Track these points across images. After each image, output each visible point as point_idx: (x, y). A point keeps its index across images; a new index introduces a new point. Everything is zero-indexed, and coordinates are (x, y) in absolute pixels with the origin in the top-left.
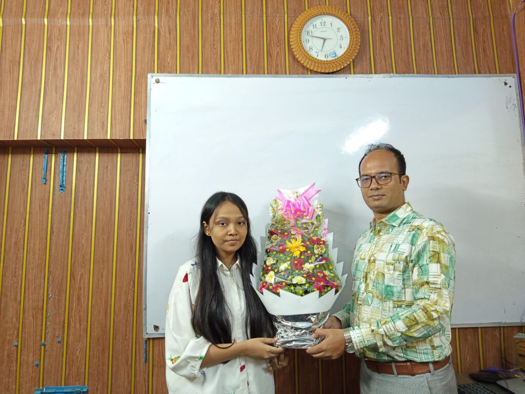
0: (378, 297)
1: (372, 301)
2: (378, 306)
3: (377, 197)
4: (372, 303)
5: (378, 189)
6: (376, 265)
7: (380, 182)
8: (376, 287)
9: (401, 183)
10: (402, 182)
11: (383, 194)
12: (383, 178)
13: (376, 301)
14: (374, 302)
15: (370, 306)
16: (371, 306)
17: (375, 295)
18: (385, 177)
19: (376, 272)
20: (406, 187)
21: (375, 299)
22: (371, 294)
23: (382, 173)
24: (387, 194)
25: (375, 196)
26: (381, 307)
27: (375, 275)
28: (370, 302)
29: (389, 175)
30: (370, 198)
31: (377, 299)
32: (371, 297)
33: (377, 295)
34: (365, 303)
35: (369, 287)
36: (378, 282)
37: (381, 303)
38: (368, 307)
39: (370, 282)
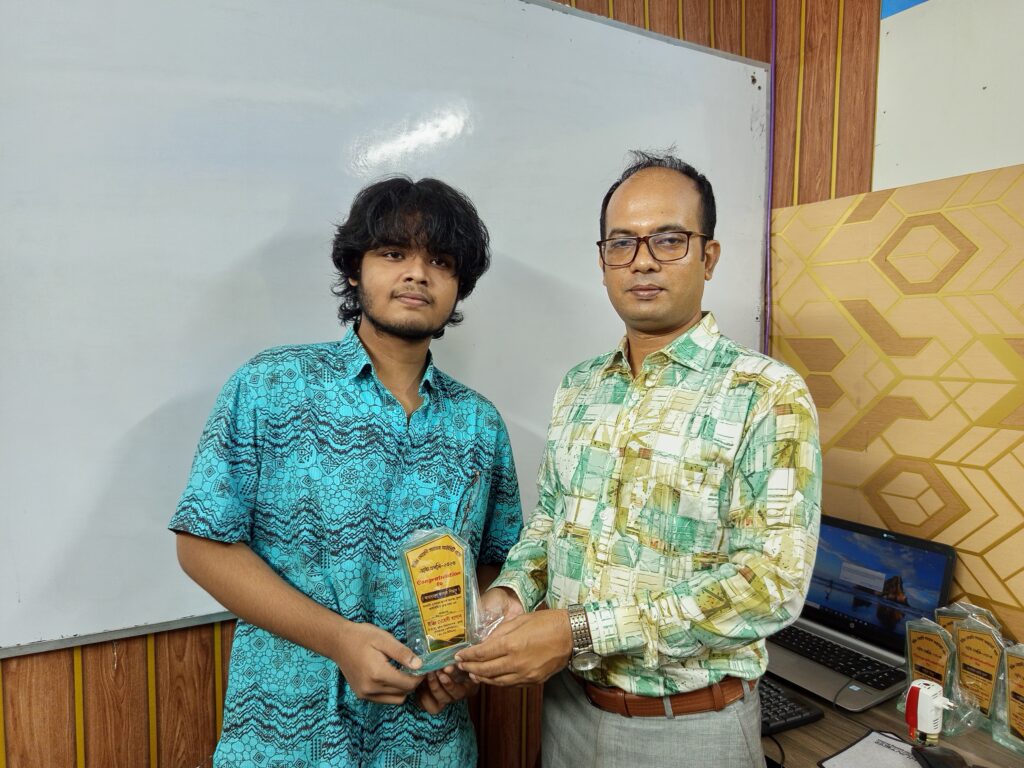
0: (654, 545)
1: (639, 554)
2: (655, 566)
3: (646, 293)
4: (638, 560)
5: (651, 270)
6: (653, 464)
7: (660, 256)
8: (651, 521)
10: (706, 257)
11: (662, 286)
12: (667, 243)
13: (649, 554)
14: (642, 558)
15: (634, 566)
16: (637, 567)
17: (647, 540)
18: (671, 240)
19: (651, 484)
20: (711, 271)
21: (647, 550)
22: (635, 538)
23: (663, 229)
24: (669, 288)
25: (641, 290)
26: (662, 570)
27: (650, 492)
28: (634, 558)
29: (677, 237)
30: (629, 294)
31: (651, 550)
32: (635, 545)
33: (654, 540)
34: (620, 558)
35: (629, 518)
36: (658, 508)
37: (663, 559)
38: (628, 569)
39: (631, 507)
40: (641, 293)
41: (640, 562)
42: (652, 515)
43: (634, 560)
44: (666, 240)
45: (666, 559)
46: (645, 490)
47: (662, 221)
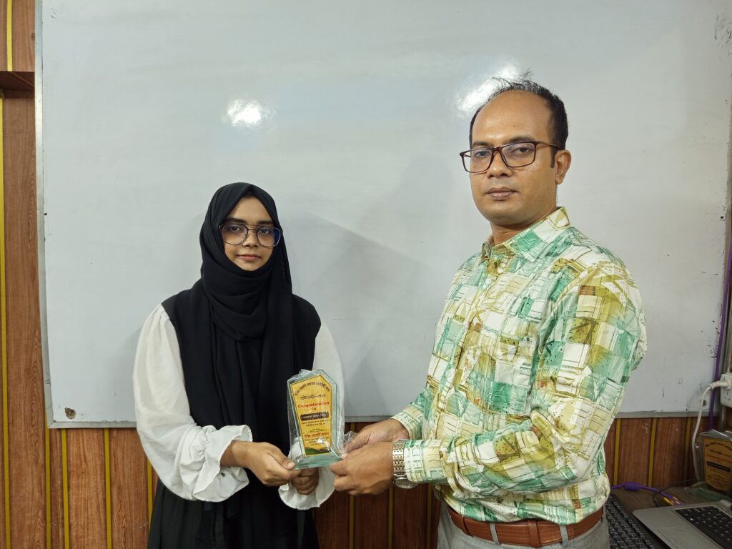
0: (476, 402)
2: (476, 419)
3: (500, 195)
4: (464, 412)
5: (504, 175)
6: (482, 336)
7: (511, 162)
8: (476, 382)
9: (552, 166)
10: (556, 164)
11: (514, 189)
12: (519, 152)
13: (472, 409)
14: (467, 411)
15: (460, 416)
16: (463, 418)
18: (523, 150)
19: (479, 352)
20: (562, 176)
21: (471, 404)
22: (463, 394)
23: (515, 141)
24: (521, 190)
25: (496, 192)
26: (481, 423)
27: (477, 358)
29: (527, 146)
30: (488, 196)
31: (474, 405)
32: (464, 400)
33: (477, 398)
34: (452, 409)
35: (462, 378)
36: (480, 371)
37: (482, 415)
38: (456, 418)
39: (464, 369)
40: (496, 195)
41: (465, 414)
42: (477, 377)
43: (461, 411)
44: (517, 149)
45: (484, 415)
46: (474, 358)
47: (514, 134)
